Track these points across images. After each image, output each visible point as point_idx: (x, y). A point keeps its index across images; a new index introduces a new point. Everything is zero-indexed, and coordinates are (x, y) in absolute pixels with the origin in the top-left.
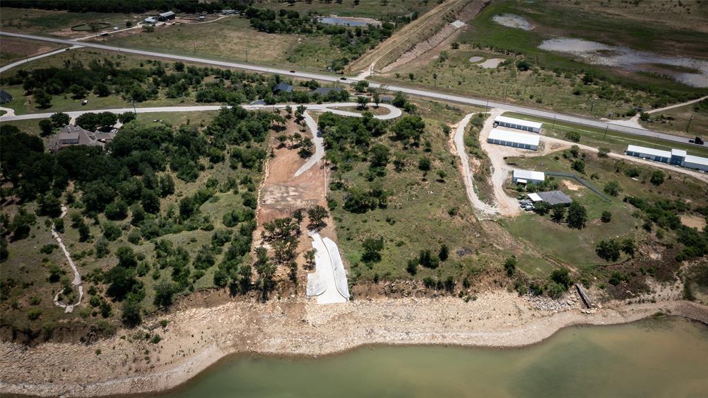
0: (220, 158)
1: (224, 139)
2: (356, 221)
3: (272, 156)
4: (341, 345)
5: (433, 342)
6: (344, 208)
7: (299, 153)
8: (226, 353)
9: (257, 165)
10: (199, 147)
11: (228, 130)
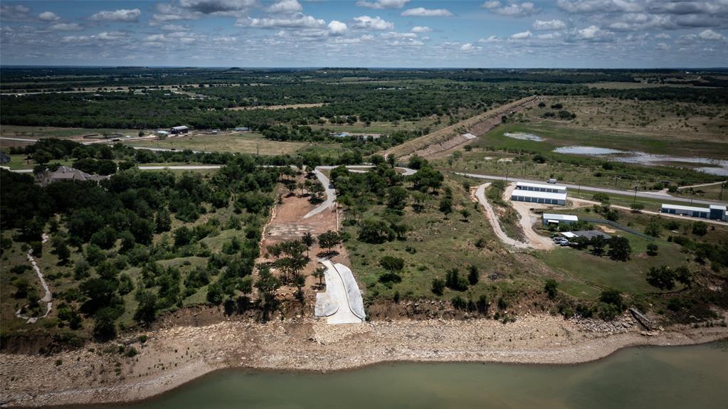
0: (223, 203)
1: (230, 188)
2: (372, 249)
3: (280, 203)
4: (356, 361)
5: (467, 359)
6: (358, 239)
7: (309, 200)
8: (215, 368)
9: (263, 210)
10: (201, 192)
11: (234, 180)
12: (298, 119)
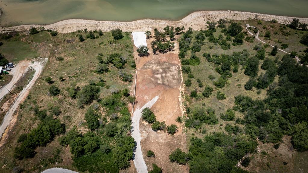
4: (138, 22)
6: (126, 62)
8: (180, 21)
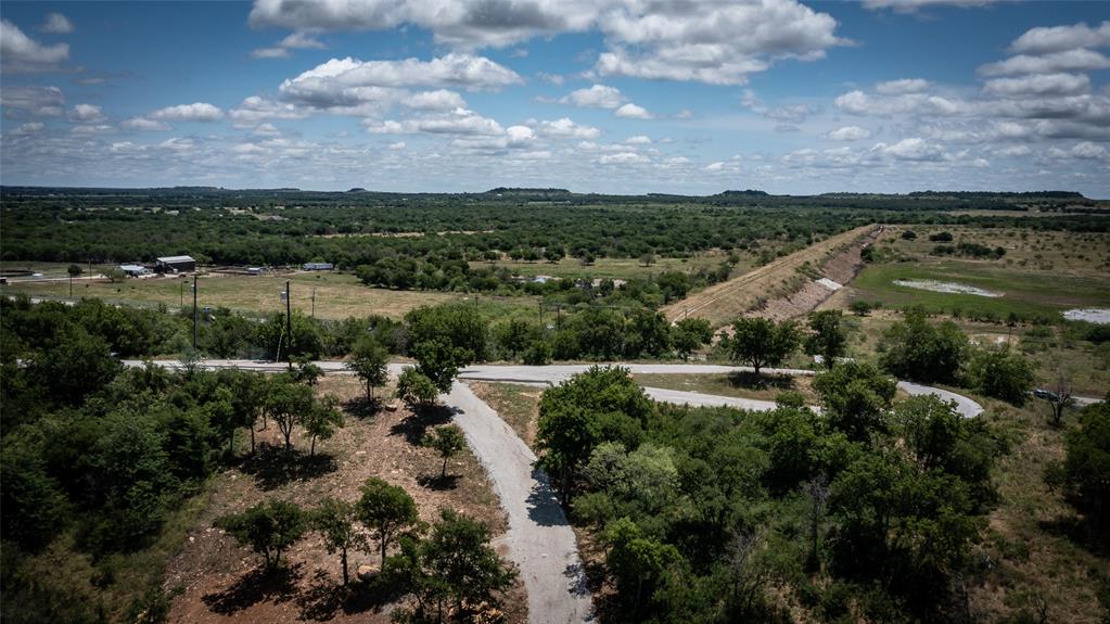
12: (444, 251)
